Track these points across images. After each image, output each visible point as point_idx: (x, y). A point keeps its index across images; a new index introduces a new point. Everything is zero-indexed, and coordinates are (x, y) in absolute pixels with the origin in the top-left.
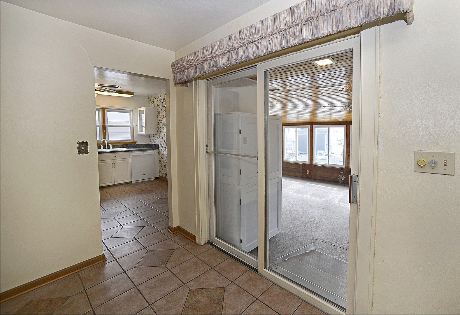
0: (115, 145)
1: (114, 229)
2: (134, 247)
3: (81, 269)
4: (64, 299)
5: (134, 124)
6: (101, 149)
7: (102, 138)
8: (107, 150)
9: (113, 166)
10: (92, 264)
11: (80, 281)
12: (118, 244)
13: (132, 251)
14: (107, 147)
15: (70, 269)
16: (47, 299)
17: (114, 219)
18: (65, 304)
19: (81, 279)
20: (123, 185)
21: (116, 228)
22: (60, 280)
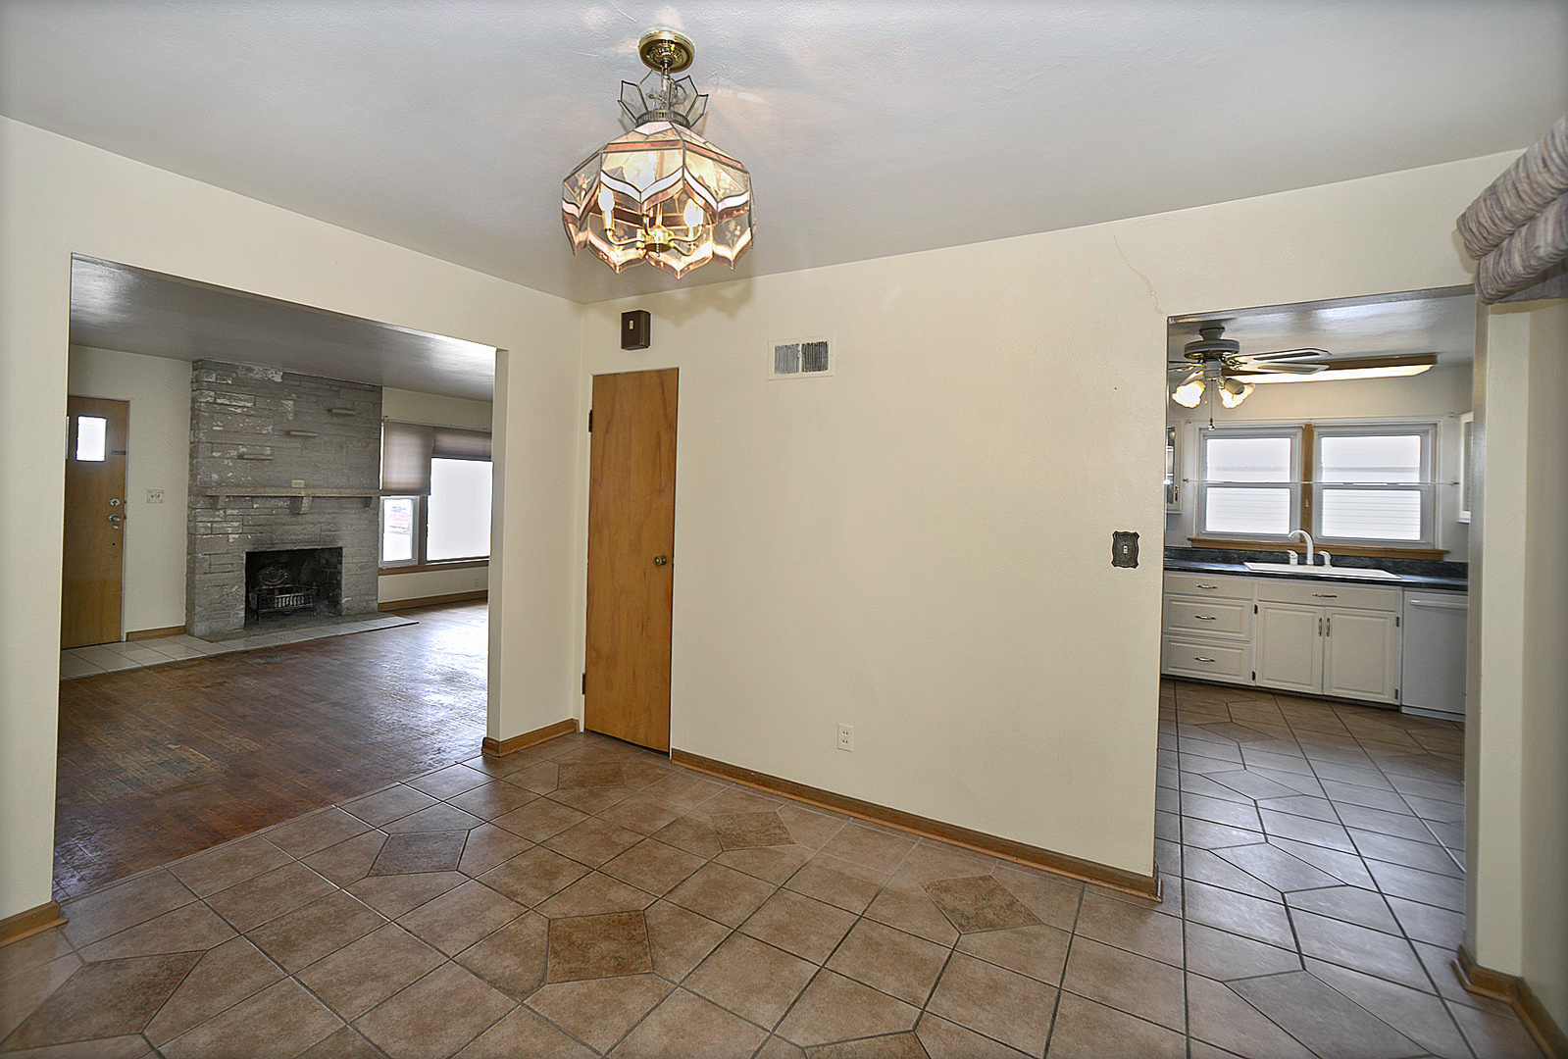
0: (1345, 554)
1: (1234, 832)
2: (1261, 924)
3: (1093, 882)
4: (1032, 919)
5: (1440, 480)
6: (1288, 563)
7: (1299, 526)
8: (1310, 569)
9: (1321, 628)
10: (1120, 886)
11: (1077, 907)
12: (1218, 881)
13: (1244, 931)
14: (1310, 560)
15: (1067, 861)
16: (1010, 894)
17: (1256, 803)
18: (1025, 929)
19: (1080, 903)
20: (1358, 710)
21: (1242, 834)
22: (1047, 874)
